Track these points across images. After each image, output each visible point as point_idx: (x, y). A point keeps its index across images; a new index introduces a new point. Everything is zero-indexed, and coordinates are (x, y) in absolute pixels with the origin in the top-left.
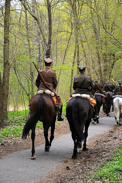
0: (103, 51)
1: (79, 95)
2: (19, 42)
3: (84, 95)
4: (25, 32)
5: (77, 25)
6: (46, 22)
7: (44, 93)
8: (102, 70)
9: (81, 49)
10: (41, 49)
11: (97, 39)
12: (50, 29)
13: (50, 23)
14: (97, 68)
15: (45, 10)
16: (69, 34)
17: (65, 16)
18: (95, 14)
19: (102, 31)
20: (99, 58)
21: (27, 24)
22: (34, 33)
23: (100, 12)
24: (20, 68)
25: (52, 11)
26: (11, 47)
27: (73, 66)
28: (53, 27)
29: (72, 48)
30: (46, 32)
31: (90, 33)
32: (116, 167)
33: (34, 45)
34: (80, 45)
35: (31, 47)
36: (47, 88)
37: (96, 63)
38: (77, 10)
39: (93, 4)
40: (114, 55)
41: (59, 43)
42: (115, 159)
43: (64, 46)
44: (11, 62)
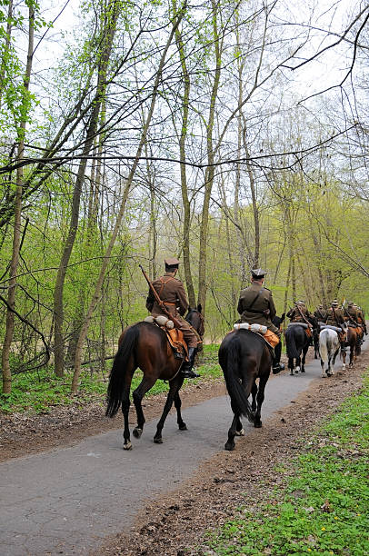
0: (326, 267)
1: (245, 325)
2: (218, 257)
3: (256, 327)
4: (226, 244)
5: (291, 235)
6: (252, 231)
7: (155, 321)
8: (325, 291)
9: (297, 264)
10: (246, 266)
11: (318, 251)
12: (257, 240)
13: (257, 234)
14: (318, 289)
15: (251, 217)
16: (281, 246)
17: (276, 223)
18: (314, 221)
19: (324, 242)
20: (321, 276)
21: (228, 233)
22: (237, 245)
23: (320, 218)
24: (219, 289)
25: (260, 218)
26: (208, 263)
27: (288, 286)
28: (261, 238)
29: (286, 263)
30: (253, 243)
31: (309, 244)
32: (347, 420)
33: (237, 260)
34: (296, 260)
35: (233, 262)
36: (164, 313)
37: (317, 282)
38: (291, 215)
39: (312, 209)
40: (340, 272)
41: (268, 258)
42: (346, 409)
43: (276, 261)
44: (207, 282)
